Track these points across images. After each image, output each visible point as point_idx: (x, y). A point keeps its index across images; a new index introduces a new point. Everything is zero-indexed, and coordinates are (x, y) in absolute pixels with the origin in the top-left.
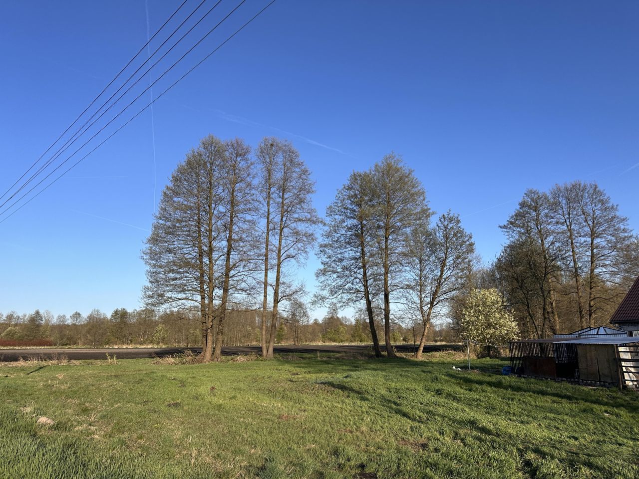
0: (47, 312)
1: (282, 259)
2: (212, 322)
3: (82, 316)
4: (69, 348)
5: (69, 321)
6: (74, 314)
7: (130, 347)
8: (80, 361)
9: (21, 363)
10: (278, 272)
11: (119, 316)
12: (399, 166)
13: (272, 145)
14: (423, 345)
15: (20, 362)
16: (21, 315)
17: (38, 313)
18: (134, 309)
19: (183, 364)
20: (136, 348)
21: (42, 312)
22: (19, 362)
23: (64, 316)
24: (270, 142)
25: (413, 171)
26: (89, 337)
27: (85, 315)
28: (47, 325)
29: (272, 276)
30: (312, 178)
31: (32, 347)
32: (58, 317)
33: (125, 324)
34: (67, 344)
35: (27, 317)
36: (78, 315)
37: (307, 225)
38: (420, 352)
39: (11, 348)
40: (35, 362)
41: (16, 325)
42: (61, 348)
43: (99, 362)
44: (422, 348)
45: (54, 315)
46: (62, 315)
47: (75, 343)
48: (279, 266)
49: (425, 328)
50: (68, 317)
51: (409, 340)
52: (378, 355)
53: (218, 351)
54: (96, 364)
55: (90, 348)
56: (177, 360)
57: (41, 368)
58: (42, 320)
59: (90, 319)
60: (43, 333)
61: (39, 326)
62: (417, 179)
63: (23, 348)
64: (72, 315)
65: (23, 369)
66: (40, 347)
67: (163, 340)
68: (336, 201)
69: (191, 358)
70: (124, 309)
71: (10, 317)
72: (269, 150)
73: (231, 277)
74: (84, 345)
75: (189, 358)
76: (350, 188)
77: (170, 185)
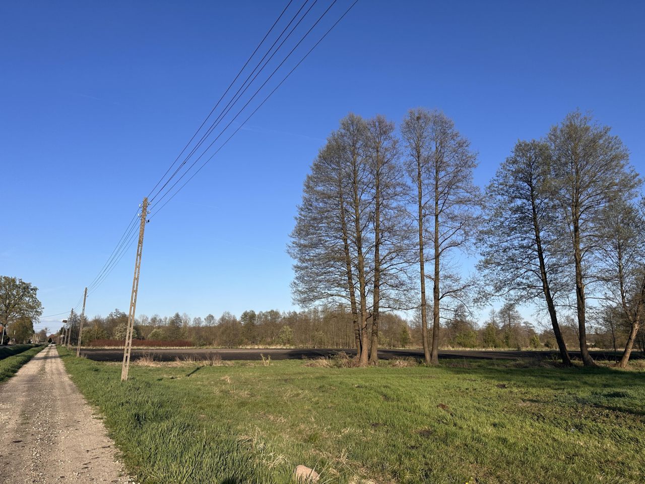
0: (186, 315)
1: (440, 250)
2: (366, 320)
3: (215, 318)
4: (207, 349)
5: (204, 323)
6: (207, 317)
7: (261, 347)
8: (233, 362)
9: (178, 364)
10: (437, 265)
11: (248, 317)
12: (588, 125)
13: (418, 118)
14: (630, 351)
15: (177, 362)
16: (162, 318)
17: (177, 315)
18: (260, 311)
19: (340, 367)
20: (267, 349)
21: (181, 314)
22: (175, 362)
23: (199, 318)
24: (417, 115)
25: (610, 128)
26: (224, 338)
27: (218, 317)
28: (185, 326)
29: (429, 268)
30: (471, 150)
31: (175, 348)
32: (194, 319)
33: (253, 325)
34: (204, 345)
35: (168, 320)
36: (211, 317)
37: (467, 208)
38: (626, 360)
39: (158, 348)
40: (190, 363)
41: (159, 327)
42: (200, 349)
43: (251, 364)
44: (628, 356)
45: (191, 318)
46: (197, 317)
47: (210, 344)
48: (437, 257)
49: (632, 330)
50: (203, 319)
51: (552, 345)
52: (567, 363)
53: (375, 354)
54: (249, 365)
55: (226, 348)
56: (331, 362)
57: (198, 369)
58: (181, 322)
59: (223, 321)
60: (183, 335)
61: (178, 328)
62: (617, 137)
63: (168, 348)
64: (206, 317)
65: (182, 370)
66: (182, 348)
67: (289, 342)
68: (496, 178)
69: (347, 360)
70: (252, 311)
71: (154, 320)
72: (415, 124)
73: (382, 271)
74: (219, 345)
75: (345, 360)
76: (515, 162)
77: (311, 173)
